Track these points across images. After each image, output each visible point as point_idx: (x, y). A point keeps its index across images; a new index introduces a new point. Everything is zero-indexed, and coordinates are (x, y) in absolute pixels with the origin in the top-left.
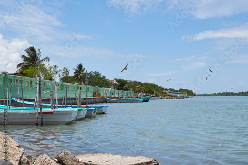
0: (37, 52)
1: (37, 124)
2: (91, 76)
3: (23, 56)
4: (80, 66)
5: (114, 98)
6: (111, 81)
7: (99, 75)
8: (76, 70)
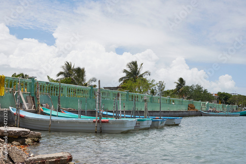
0: (139, 67)
1: (96, 132)
2: (192, 89)
3: (125, 71)
4: (181, 80)
5: (210, 111)
6: (215, 94)
7: (201, 88)
8: (178, 83)
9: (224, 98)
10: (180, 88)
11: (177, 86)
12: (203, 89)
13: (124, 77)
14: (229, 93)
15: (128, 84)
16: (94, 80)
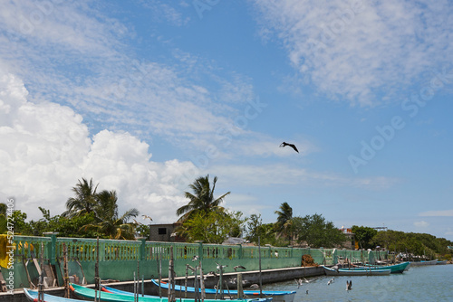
0: (211, 186)
2: (307, 224)
3: (188, 195)
4: (286, 208)
6: (348, 230)
7: (322, 221)
8: (280, 213)
9: (364, 238)
10: (285, 222)
11: (279, 218)
12: (326, 222)
13: (186, 207)
14: (371, 227)
15: (195, 221)
16: (134, 213)
